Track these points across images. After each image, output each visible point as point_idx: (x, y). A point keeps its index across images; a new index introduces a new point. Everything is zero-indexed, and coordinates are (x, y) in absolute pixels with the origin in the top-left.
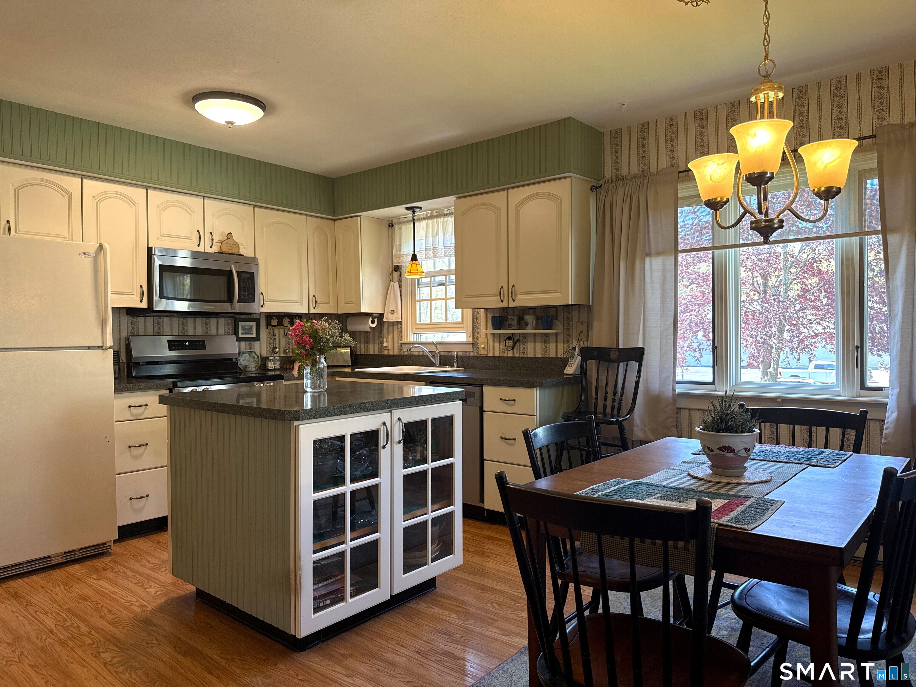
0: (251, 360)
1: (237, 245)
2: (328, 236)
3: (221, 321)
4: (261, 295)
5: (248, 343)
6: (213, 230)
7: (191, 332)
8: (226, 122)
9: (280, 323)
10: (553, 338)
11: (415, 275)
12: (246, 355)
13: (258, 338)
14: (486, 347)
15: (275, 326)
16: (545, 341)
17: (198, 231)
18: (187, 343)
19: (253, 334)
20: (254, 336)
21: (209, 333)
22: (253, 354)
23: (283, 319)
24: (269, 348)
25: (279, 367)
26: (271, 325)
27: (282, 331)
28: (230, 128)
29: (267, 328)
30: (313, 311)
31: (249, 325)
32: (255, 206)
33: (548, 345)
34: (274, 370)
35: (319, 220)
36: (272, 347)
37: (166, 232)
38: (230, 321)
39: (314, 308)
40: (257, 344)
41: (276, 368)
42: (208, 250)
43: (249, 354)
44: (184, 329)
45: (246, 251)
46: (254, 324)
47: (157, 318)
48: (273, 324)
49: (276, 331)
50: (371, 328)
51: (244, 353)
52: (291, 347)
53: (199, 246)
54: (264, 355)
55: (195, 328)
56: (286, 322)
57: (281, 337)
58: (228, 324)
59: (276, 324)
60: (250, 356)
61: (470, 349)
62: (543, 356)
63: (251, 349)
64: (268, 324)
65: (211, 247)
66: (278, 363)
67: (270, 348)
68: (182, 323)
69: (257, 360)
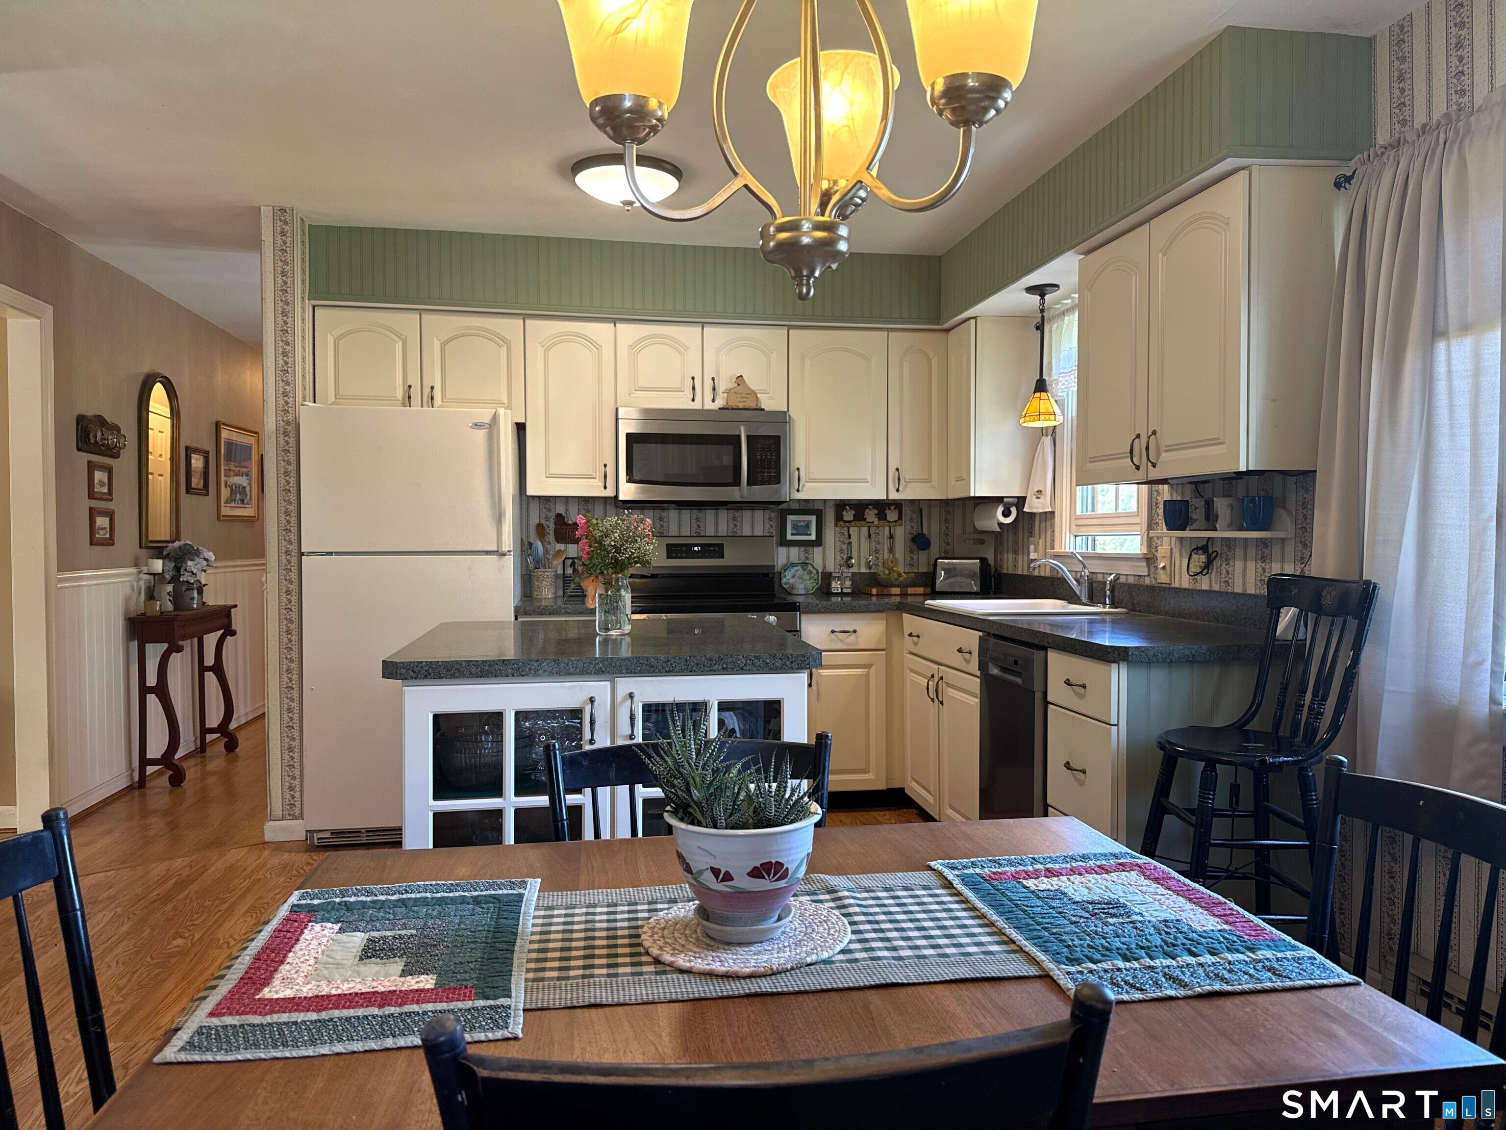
0: (806, 577)
1: (754, 394)
2: (933, 361)
3: (759, 514)
4: (797, 472)
5: (803, 549)
6: (718, 372)
7: (710, 531)
8: (622, 202)
9: (860, 517)
10: (1276, 550)
11: (1034, 420)
12: (796, 568)
13: (819, 542)
14: (1168, 567)
15: (849, 522)
16: (1263, 557)
17: (693, 378)
18: (696, 549)
19: (810, 535)
20: (813, 537)
21: (739, 534)
22: (810, 568)
23: (864, 511)
24: (839, 558)
25: (849, 591)
26: (842, 520)
27: (865, 530)
28: (628, 210)
29: (836, 525)
30: (894, 496)
31: (804, 521)
32: (790, 327)
33: (1268, 566)
34: (842, 594)
35: (917, 334)
36: (845, 557)
37: (642, 383)
38: (773, 515)
39: (898, 490)
40: (818, 551)
41: (845, 591)
42: (709, 406)
43: (802, 567)
44: (699, 526)
45: (771, 402)
46: (813, 518)
47: (658, 511)
48: (845, 519)
49: (853, 531)
50: (1001, 525)
51: (793, 565)
52: (881, 556)
53: (693, 400)
54: (830, 568)
55: (717, 525)
56: (871, 515)
57: (863, 539)
58: (770, 519)
59: (851, 518)
60: (804, 570)
61: (1142, 569)
62: (1258, 592)
63: (807, 558)
64: (839, 518)
65: (713, 401)
66: (848, 583)
67: (842, 558)
68: (697, 518)
69: (816, 577)
